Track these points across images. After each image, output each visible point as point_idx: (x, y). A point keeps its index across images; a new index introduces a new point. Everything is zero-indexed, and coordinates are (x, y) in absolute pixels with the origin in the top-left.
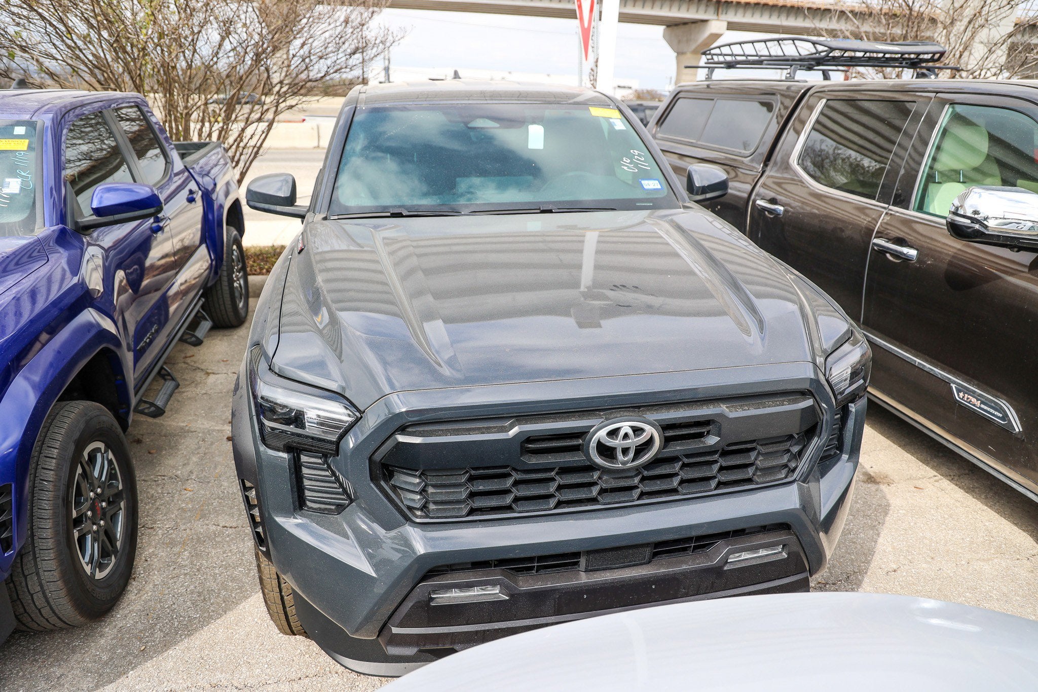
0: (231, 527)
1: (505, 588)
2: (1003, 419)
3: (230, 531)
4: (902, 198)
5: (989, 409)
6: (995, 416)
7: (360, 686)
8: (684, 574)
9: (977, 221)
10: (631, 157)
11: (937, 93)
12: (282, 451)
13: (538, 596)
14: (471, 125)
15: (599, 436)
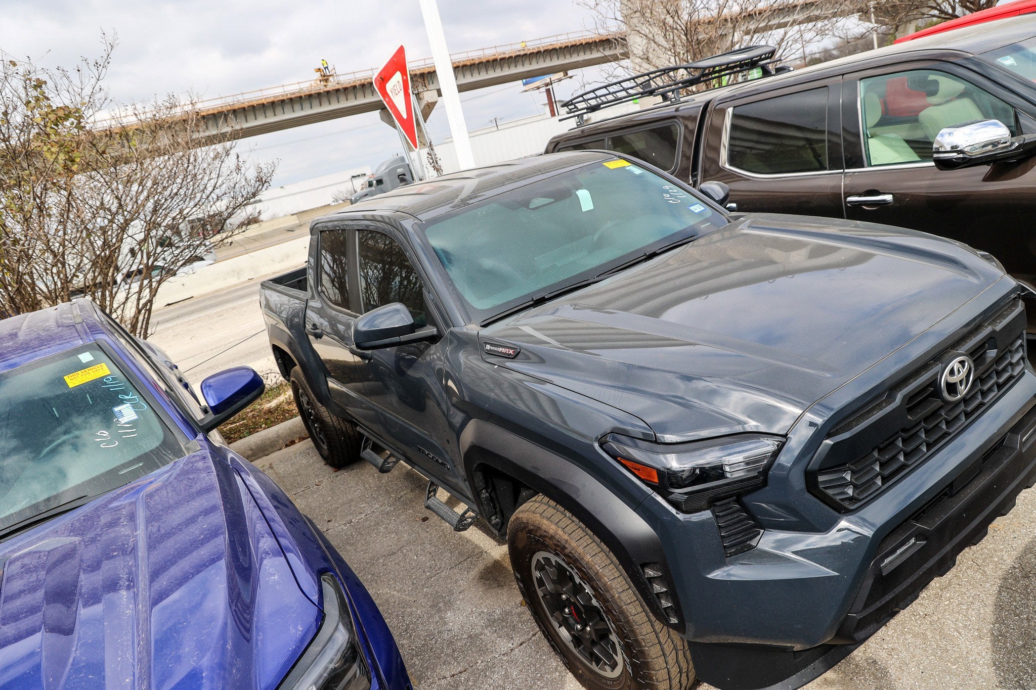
0: (461, 673)
3: (463, 677)
4: (854, 160)
9: (961, 152)
10: (667, 192)
11: (843, 75)
12: (705, 510)
13: (941, 529)
14: (531, 206)
15: (945, 378)
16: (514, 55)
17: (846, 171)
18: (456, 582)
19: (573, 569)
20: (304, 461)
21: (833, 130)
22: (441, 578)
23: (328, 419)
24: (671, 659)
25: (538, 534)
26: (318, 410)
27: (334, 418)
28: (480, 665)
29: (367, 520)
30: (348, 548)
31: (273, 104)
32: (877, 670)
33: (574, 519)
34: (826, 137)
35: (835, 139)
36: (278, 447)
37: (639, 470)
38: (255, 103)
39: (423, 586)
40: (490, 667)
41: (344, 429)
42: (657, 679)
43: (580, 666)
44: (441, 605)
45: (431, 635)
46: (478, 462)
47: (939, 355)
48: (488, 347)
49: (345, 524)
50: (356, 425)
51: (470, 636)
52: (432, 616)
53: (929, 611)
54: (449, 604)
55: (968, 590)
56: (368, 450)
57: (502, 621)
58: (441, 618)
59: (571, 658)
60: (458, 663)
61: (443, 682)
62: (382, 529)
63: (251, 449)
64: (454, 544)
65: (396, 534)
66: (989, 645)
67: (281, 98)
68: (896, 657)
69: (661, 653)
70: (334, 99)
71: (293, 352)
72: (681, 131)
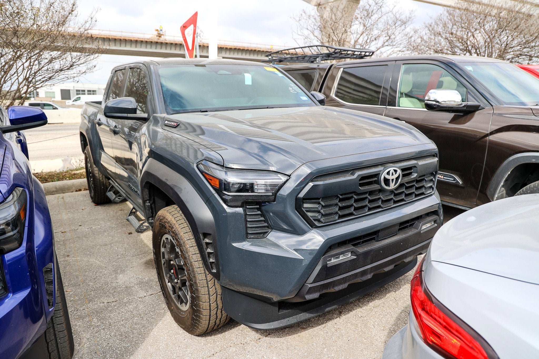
0: (113, 302)
1: (353, 253)
2: (454, 180)
3: (113, 304)
4: (392, 103)
5: (447, 178)
6: (450, 180)
7: (248, 348)
8: (410, 236)
9: (438, 102)
10: (291, 87)
11: (396, 61)
12: (240, 207)
13: (366, 254)
14: (218, 73)
15: (384, 175)
16: (265, 50)
17: (387, 107)
18: (132, 263)
19: (174, 240)
20: (82, 199)
21: (386, 87)
22: (125, 259)
23: (97, 175)
24: (213, 298)
25: (163, 221)
26: (93, 169)
27: (101, 176)
28: (125, 300)
29: (100, 228)
30: (84, 239)
31: (136, 41)
32: (327, 336)
33: (183, 215)
34: (382, 90)
35: (385, 92)
36: (71, 191)
37: (211, 180)
38: (127, 39)
39: (114, 261)
40: (129, 302)
41: (105, 183)
42: (202, 308)
43: (173, 305)
44: (119, 271)
45: (107, 284)
46: (145, 181)
47: (384, 163)
48: (166, 122)
49: (88, 229)
50: (109, 179)
51: (127, 287)
52: (111, 275)
53: (364, 315)
54: (123, 271)
55: (386, 310)
56: (111, 192)
57: (147, 283)
58: (116, 277)
59: (170, 301)
60: (114, 298)
61: (102, 304)
62: (106, 234)
63: (56, 188)
64: (139, 246)
65: (112, 237)
66: (386, 334)
67: (142, 40)
68: (339, 332)
69: (207, 293)
70: (169, 47)
71: (87, 134)
72: (317, 76)
